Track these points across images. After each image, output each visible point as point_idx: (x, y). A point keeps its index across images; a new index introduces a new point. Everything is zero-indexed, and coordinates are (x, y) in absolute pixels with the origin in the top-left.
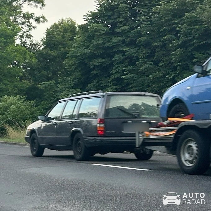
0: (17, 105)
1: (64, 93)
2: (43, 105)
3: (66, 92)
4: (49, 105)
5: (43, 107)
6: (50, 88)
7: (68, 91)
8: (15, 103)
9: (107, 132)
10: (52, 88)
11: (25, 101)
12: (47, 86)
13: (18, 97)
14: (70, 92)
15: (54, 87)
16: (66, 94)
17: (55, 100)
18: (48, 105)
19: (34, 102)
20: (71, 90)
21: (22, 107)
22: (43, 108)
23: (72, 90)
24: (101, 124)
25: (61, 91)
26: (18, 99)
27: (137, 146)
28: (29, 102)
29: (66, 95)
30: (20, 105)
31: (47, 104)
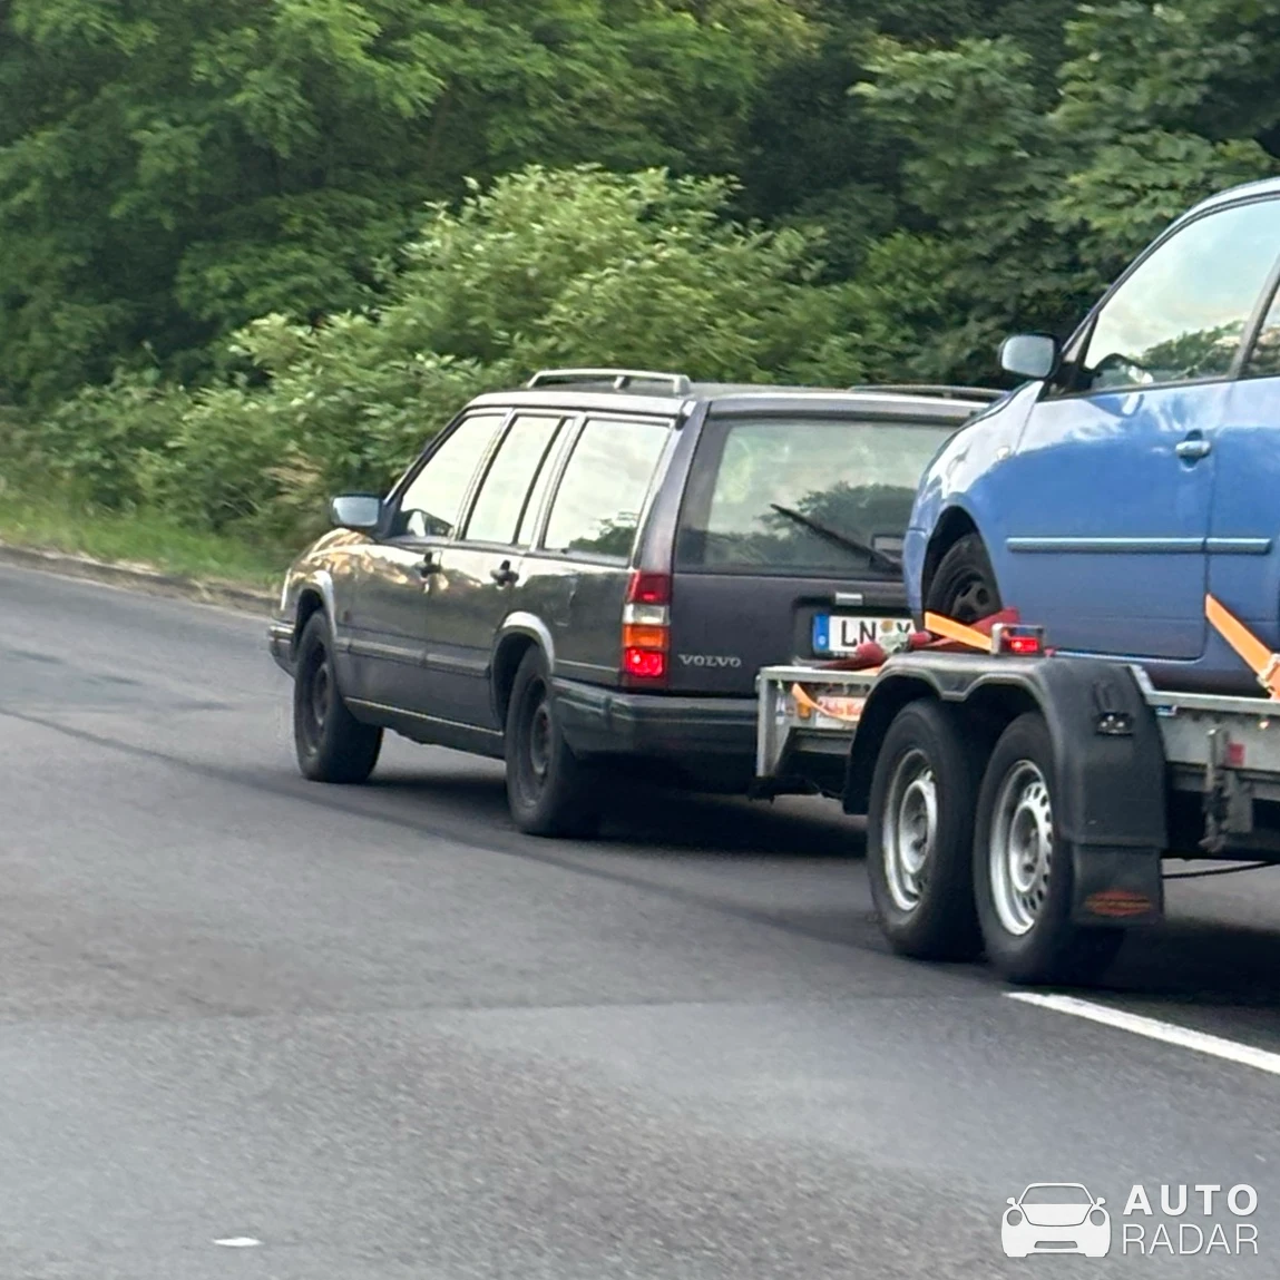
0: (632, 270)
1: (1101, 172)
2: (890, 278)
3: (1116, 169)
4: (949, 283)
5: (887, 292)
6: (971, 116)
7: (1142, 150)
8: (619, 246)
9: (686, 659)
10: (989, 110)
11: (718, 223)
12: (934, 93)
13: (650, 183)
14: (1159, 161)
15: (1009, 104)
16: (1115, 185)
17: (1009, 231)
18: (939, 277)
19: (799, 244)
20: (1173, 145)
21: (678, 297)
22: (890, 307)
23: (1183, 146)
24: (644, 608)
25: (1076, 146)
26: (649, 215)
27: (761, 772)
28: (757, 238)
29: (1120, 197)
30: (665, 268)
31: (933, 270)
